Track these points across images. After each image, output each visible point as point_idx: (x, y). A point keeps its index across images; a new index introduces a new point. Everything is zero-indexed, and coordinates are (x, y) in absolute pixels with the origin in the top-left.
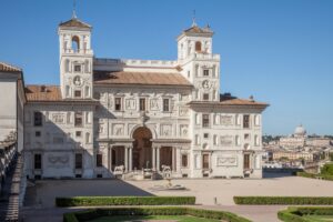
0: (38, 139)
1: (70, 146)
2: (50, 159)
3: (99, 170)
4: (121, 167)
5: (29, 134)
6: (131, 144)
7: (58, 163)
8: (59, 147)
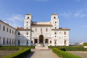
0: (19, 37)
1: (25, 39)
2: (21, 42)
3: (32, 44)
4: (37, 43)
5: (17, 36)
6: (39, 39)
7: (23, 43)
8: (23, 39)
